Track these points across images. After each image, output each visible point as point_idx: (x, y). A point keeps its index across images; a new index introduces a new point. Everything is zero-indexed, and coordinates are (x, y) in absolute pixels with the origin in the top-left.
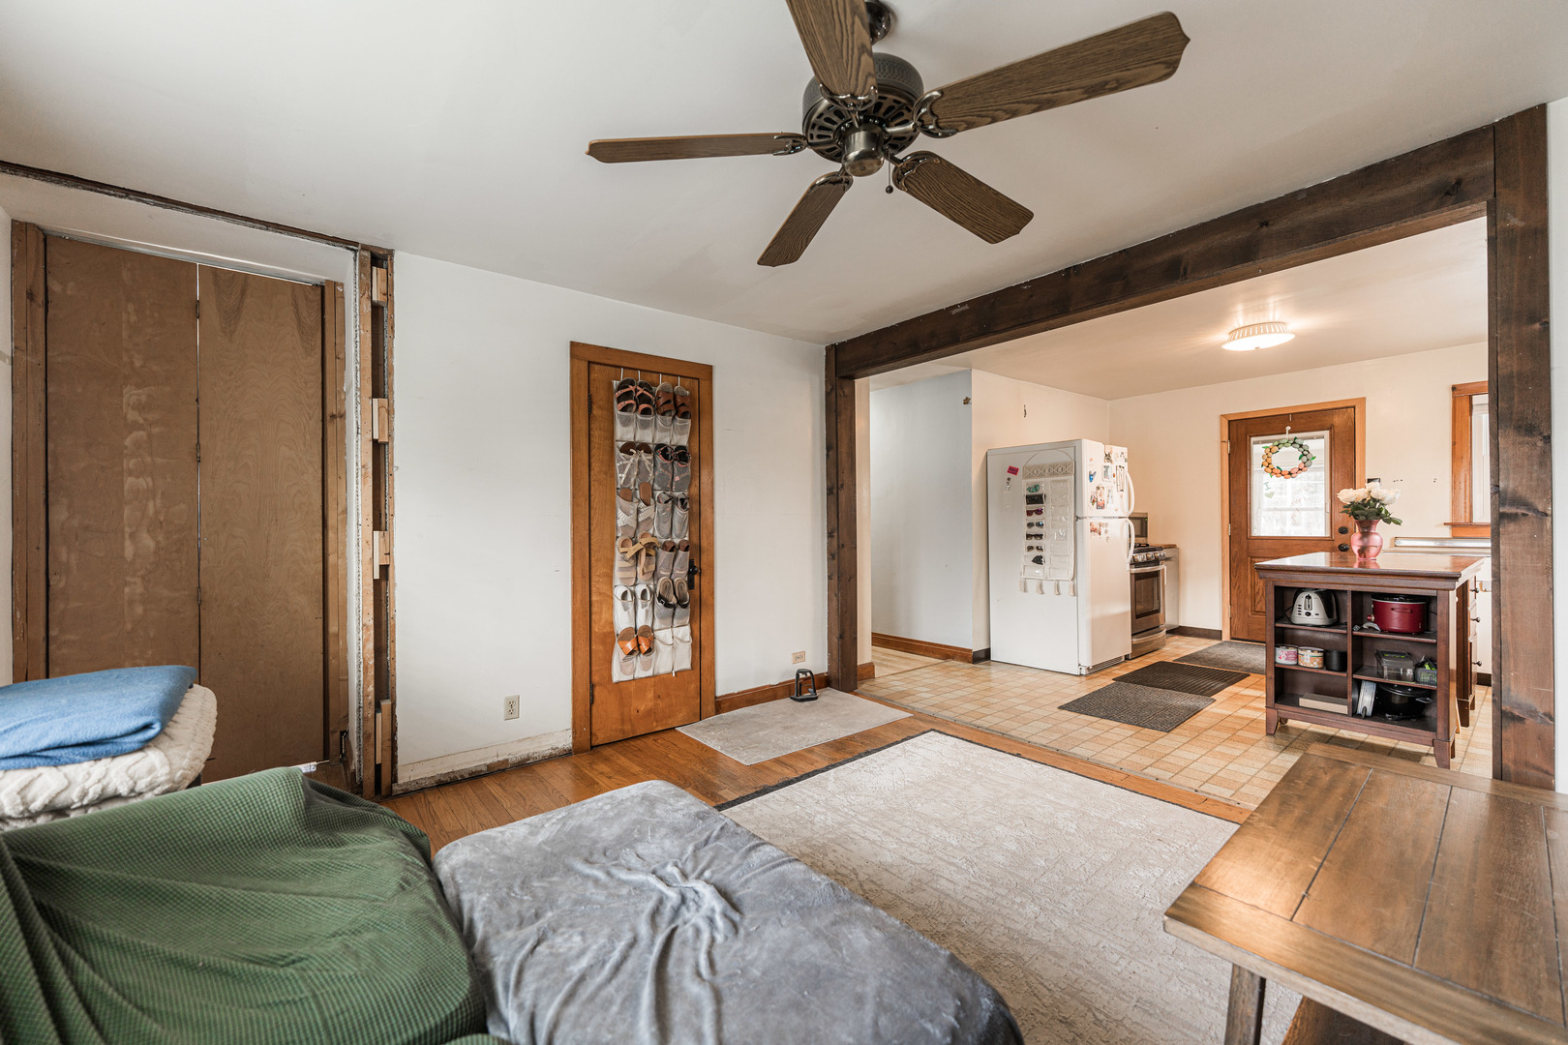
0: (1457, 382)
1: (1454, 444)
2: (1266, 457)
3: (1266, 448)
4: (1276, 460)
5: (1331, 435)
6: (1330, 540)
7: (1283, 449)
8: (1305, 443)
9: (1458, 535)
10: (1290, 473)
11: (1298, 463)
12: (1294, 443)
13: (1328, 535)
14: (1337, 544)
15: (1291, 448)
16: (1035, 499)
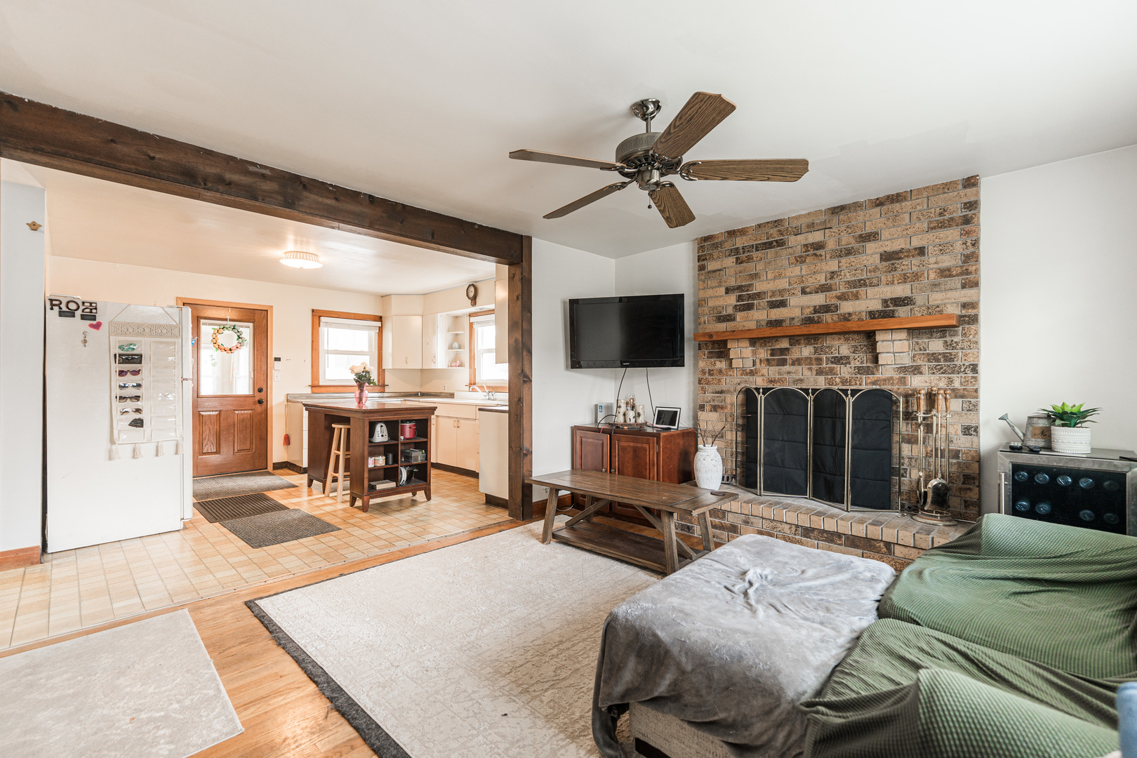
0: (314, 308)
1: (312, 341)
2: (214, 336)
3: (214, 329)
4: (221, 339)
5: (254, 327)
6: (253, 396)
7: (226, 332)
8: (241, 329)
9: (316, 391)
10: (230, 350)
11: (235, 343)
12: (234, 328)
13: (251, 393)
14: (257, 399)
15: (231, 332)
16: (129, 360)
